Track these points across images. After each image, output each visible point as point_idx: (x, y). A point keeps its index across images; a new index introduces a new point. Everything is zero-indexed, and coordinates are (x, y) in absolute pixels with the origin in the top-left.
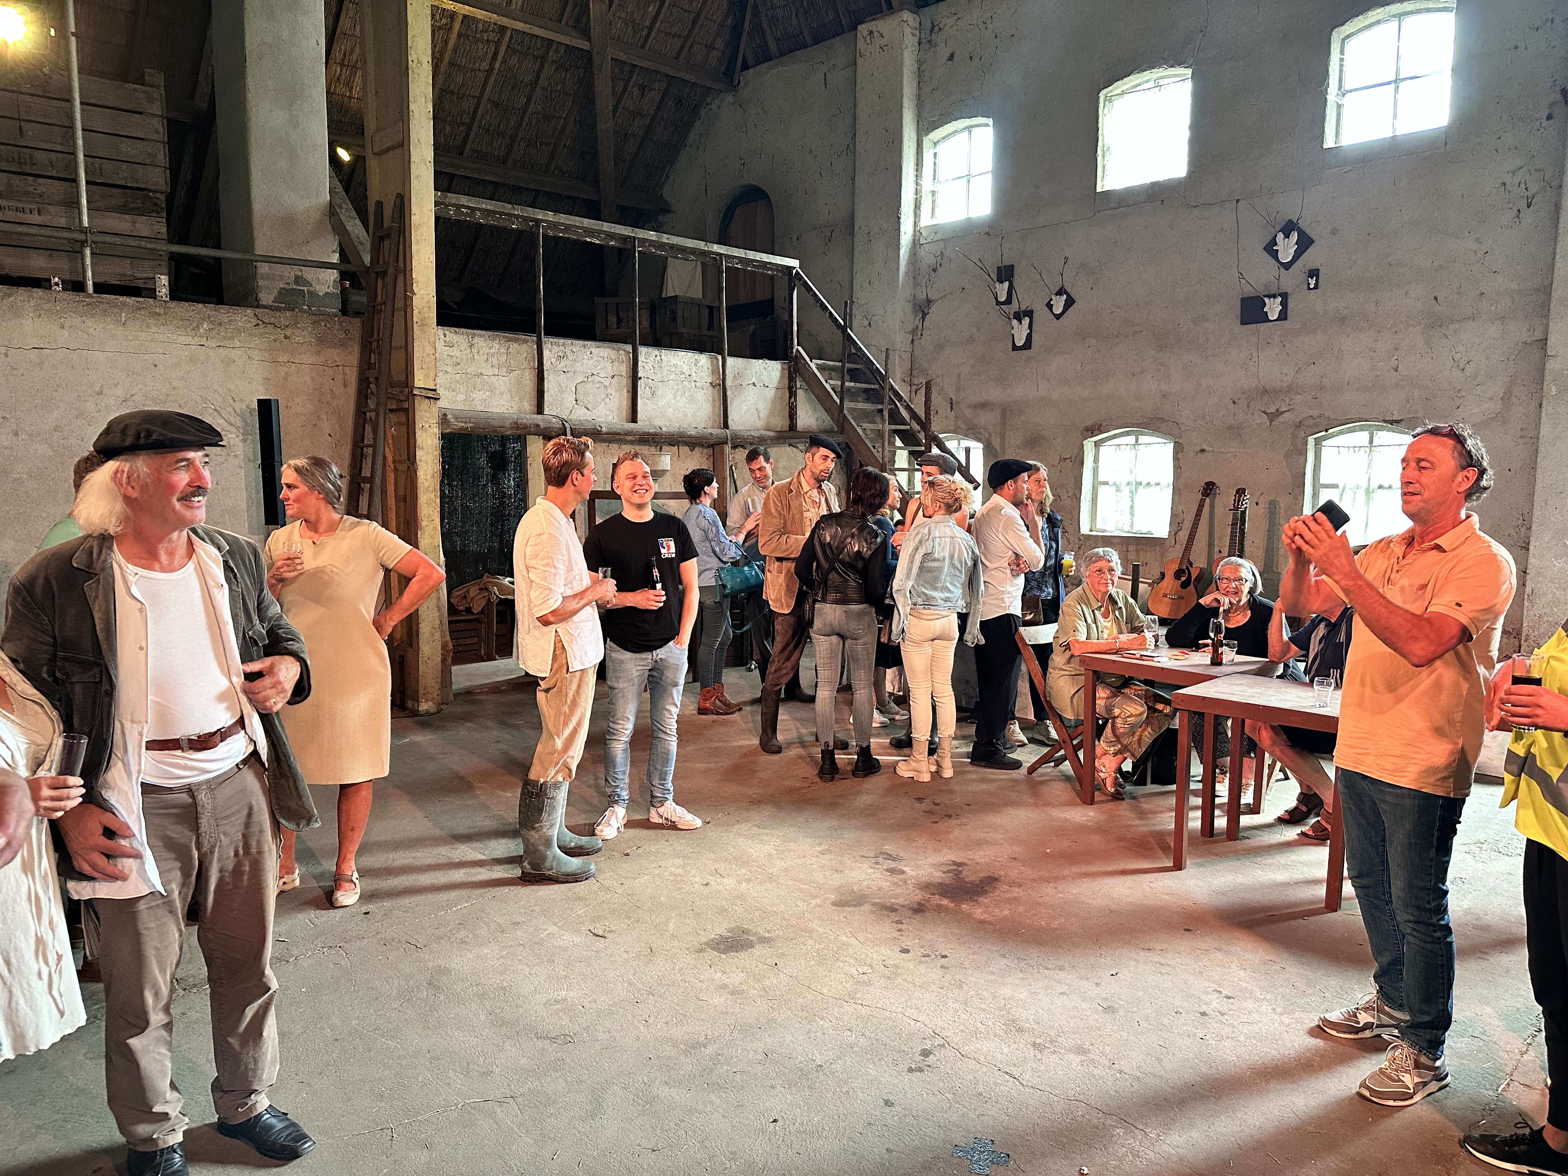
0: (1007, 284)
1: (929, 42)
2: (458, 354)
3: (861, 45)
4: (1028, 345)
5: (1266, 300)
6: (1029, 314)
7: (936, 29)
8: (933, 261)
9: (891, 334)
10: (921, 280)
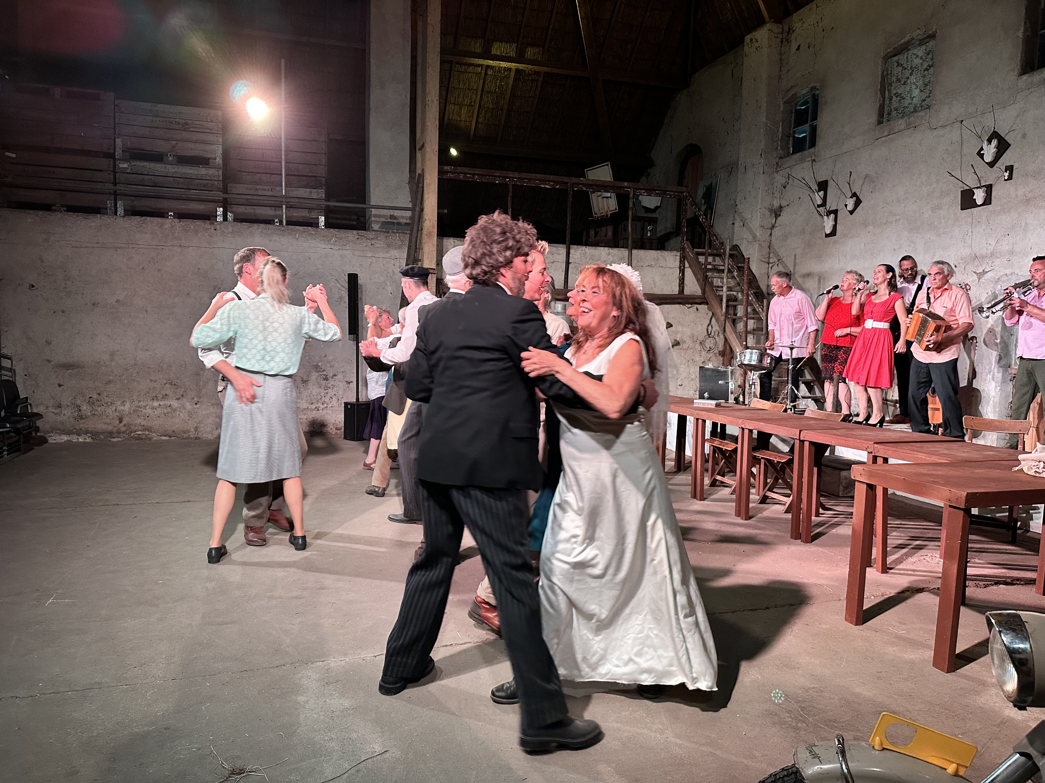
0: (822, 193)
1: (787, 40)
3: (746, 48)
4: (833, 233)
5: (975, 190)
6: (835, 212)
7: (791, 31)
8: (784, 181)
9: (754, 231)
10: (777, 194)
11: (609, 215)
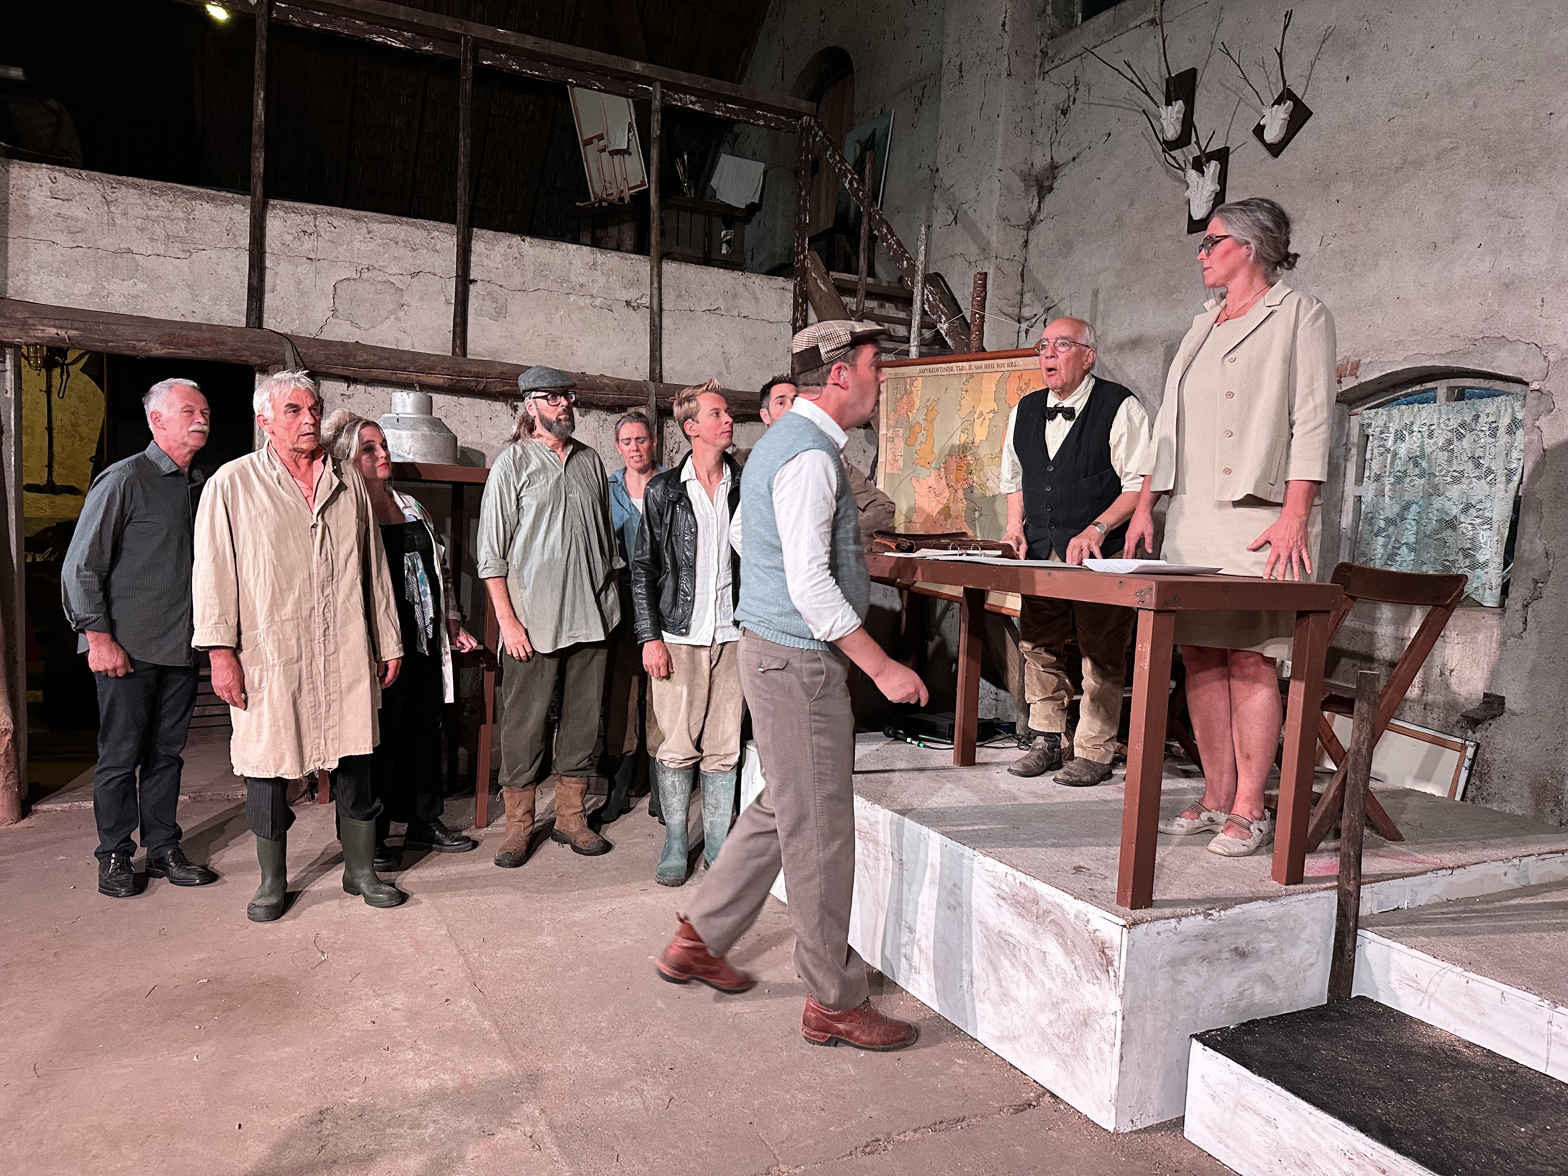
0: (1179, 105)
2: (80, 213)
6: (1221, 154)
8: (1063, 96)
9: (984, 231)
10: (1044, 135)
11: (627, 200)
